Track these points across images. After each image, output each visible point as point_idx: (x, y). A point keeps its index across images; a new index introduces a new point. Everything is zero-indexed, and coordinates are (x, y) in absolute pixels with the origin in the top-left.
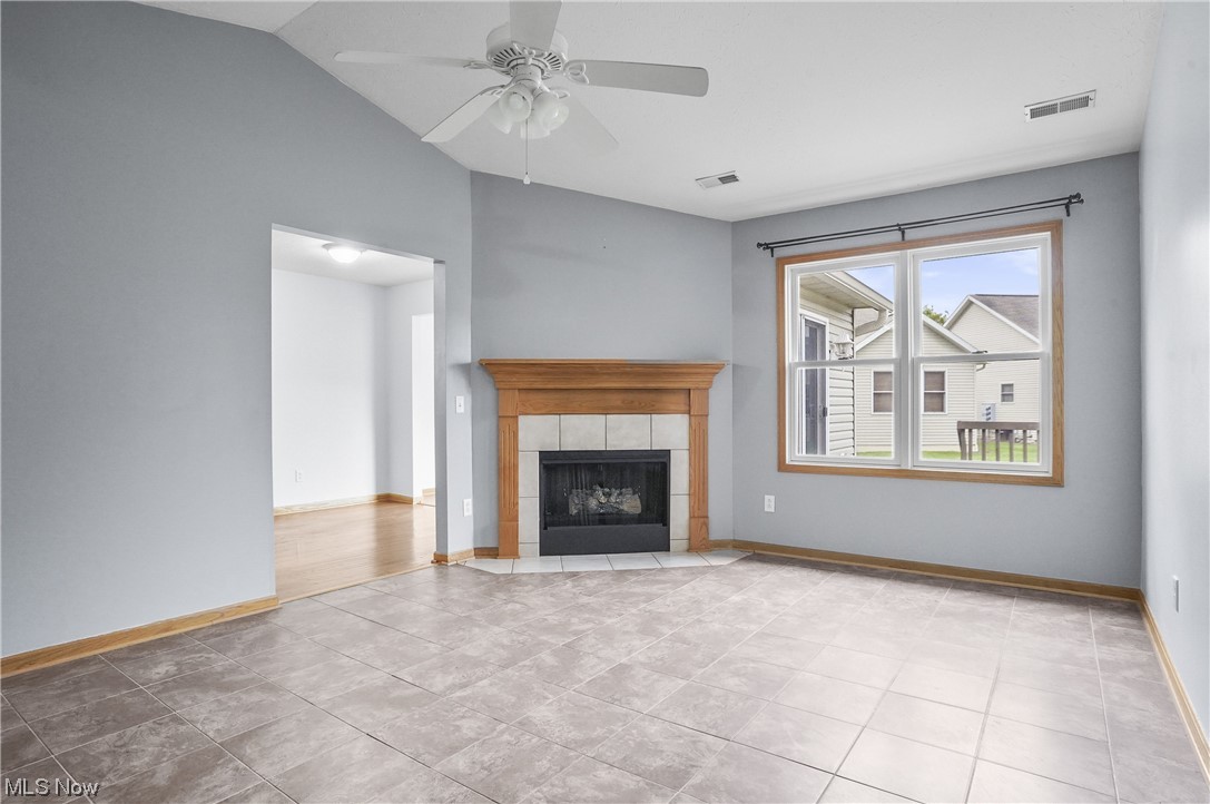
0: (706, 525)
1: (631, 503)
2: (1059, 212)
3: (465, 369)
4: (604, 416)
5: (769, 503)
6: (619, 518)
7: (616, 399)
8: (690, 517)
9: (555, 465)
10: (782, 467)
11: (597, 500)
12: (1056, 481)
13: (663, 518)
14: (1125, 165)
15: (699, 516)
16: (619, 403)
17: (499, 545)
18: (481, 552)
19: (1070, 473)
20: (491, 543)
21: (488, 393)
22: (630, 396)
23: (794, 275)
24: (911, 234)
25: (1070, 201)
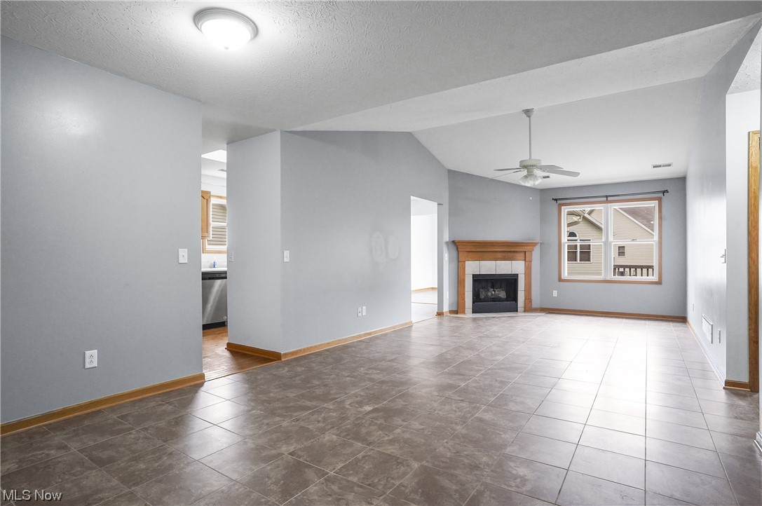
0: (531, 302)
1: (502, 294)
2: (661, 195)
3: (447, 243)
4: (494, 262)
5: (555, 293)
6: (500, 300)
7: (499, 255)
8: (525, 299)
9: (478, 279)
10: (560, 280)
11: (491, 293)
12: (659, 283)
13: (515, 299)
14: (682, 181)
15: (528, 299)
16: (500, 257)
17: (458, 310)
18: (451, 312)
19: (664, 280)
20: (455, 309)
21: (454, 253)
22: (504, 254)
23: (565, 210)
24: (609, 198)
25: (664, 192)
